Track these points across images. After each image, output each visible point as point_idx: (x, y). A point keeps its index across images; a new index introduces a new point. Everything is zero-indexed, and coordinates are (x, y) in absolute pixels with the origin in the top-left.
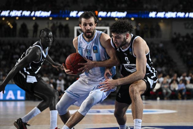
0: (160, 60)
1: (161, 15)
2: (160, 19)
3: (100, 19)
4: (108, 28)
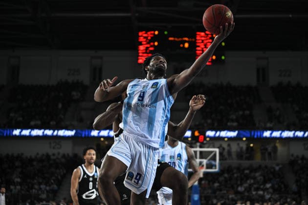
0: (276, 186)
1: (276, 134)
2: (275, 138)
3: (208, 139)
4: (217, 150)
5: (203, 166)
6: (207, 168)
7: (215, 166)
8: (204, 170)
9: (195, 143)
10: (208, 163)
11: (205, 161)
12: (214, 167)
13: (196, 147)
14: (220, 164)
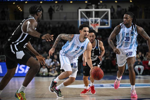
3: (101, 2)
4: (109, 10)
5: (98, 23)
6: (101, 25)
7: (108, 23)
8: (99, 26)
9: (91, 5)
10: (101, 21)
11: (99, 20)
12: (106, 24)
13: (92, 8)
14: (112, 22)
